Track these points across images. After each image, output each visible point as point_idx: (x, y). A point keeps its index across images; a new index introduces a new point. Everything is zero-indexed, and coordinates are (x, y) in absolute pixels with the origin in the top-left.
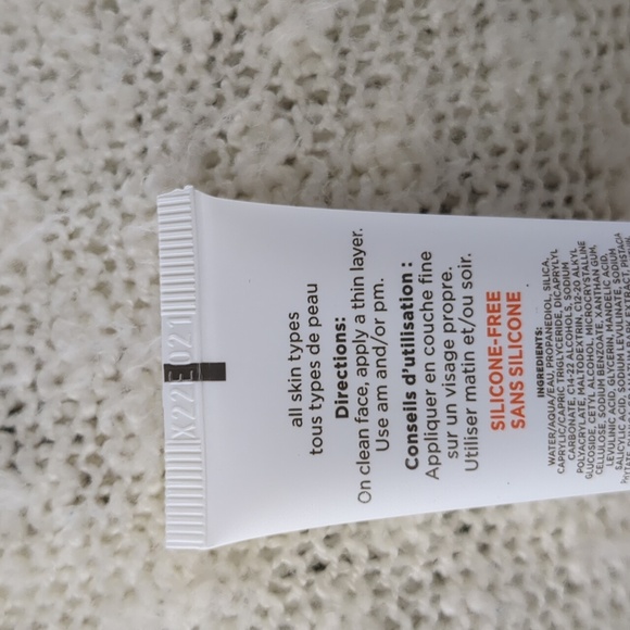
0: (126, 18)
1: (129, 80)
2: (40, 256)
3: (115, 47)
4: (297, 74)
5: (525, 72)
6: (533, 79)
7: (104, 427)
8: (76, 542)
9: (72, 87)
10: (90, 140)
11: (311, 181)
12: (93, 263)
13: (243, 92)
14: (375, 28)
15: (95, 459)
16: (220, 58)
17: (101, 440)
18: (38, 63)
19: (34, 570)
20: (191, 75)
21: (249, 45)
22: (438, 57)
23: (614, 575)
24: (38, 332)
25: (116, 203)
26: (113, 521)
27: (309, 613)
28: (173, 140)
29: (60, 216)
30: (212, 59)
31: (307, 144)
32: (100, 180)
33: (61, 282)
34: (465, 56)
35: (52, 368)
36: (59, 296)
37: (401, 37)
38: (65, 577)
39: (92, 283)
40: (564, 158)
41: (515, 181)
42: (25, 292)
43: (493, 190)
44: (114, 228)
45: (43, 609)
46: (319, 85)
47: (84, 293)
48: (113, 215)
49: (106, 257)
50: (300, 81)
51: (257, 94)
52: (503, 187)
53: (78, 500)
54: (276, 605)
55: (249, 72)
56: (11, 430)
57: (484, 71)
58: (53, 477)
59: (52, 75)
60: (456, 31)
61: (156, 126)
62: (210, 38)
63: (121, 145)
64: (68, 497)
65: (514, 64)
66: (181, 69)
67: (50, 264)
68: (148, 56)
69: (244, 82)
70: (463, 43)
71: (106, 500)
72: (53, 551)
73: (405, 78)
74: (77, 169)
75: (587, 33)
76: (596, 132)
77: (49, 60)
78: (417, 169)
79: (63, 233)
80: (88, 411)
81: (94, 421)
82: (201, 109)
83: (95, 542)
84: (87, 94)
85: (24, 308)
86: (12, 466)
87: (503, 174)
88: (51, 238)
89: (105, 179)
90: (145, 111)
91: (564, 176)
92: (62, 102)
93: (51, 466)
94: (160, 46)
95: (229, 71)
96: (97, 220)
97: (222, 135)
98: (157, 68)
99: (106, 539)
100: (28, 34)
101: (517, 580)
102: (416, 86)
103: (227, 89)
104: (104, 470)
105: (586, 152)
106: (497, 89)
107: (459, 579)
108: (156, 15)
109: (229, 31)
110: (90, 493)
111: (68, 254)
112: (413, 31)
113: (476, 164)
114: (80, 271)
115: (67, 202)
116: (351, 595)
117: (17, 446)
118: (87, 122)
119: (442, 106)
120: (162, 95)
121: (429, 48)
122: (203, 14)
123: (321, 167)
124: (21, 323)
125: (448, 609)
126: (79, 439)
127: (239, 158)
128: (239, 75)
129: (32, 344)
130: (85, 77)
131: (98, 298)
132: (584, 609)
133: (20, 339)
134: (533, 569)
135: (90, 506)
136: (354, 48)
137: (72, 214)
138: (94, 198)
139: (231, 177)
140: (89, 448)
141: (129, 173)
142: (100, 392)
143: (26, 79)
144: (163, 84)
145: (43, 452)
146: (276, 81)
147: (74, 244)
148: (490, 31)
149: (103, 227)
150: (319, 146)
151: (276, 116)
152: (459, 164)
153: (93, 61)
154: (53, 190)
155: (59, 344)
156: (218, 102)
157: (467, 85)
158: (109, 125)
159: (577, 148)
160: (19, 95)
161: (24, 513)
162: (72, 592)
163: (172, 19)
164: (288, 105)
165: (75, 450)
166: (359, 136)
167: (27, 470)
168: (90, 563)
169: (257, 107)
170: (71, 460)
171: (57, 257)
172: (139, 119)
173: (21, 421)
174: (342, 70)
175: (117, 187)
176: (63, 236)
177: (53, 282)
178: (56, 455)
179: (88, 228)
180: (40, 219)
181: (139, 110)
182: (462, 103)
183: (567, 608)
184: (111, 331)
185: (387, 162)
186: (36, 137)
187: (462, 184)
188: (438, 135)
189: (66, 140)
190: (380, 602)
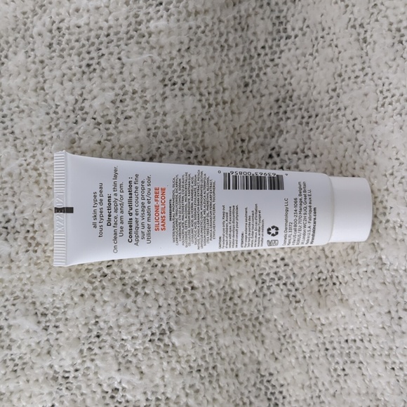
0: (47, 94)
1: (48, 114)
2: (17, 171)
3: (43, 103)
4: (102, 114)
5: (179, 115)
6: (182, 117)
7: (36, 228)
8: (26, 265)
9: (30, 116)
10: (35, 134)
11: (106, 149)
12: (34, 174)
13: (84, 120)
14: (128, 100)
15: (33, 238)
16: (77, 108)
17: (35, 232)
18: (18, 107)
19: (12, 274)
20: (68, 113)
21: (86, 104)
22: (149, 110)
23: (211, 285)
24: (16, 197)
25: (42, 154)
26: (38, 258)
27: (101, 290)
28: (61, 134)
29: (24, 159)
30: (74, 108)
31: (105, 137)
32: (37, 147)
33: (24, 180)
34: (158, 109)
35: (20, 208)
36: (23, 184)
37: (137, 103)
38: (22, 276)
39: (34, 180)
40: (194, 143)
41: (175, 151)
42: (12, 182)
43: (168, 153)
44: (41, 163)
45: (15, 286)
46: (109, 118)
47: (31, 184)
48: (41, 158)
49: (38, 172)
50: (103, 117)
51: (89, 120)
52: (171, 152)
53: (27, 251)
54: (90, 287)
55: (87, 113)
56: (7, 228)
57: (165, 114)
58: (19, 244)
59: (23, 111)
60: (156, 101)
61: (56, 130)
62: (74, 102)
63: (45, 135)
64: (24, 250)
65: (175, 112)
66: (65, 111)
67: (20, 174)
68: (54, 106)
69: (85, 116)
70: (157, 105)
71: (36, 251)
72: (19, 267)
73: (137, 117)
74: (30, 143)
75: (204, 100)
76: (206, 134)
77: (22, 106)
78: (142, 146)
79: (25, 163)
80: (31, 222)
81: (33, 226)
82: (71, 125)
83: (32, 265)
84: (34, 119)
85: (12, 188)
86: (6, 240)
87: (171, 148)
88: (21, 165)
89: (39, 147)
90: (53, 124)
91: (194, 149)
92: (26, 121)
93: (19, 240)
94: (58, 104)
95: (80, 112)
96: (36, 160)
97: (77, 133)
98: (57, 110)
99: (36, 264)
100: (16, 97)
101: (173, 284)
102: (141, 119)
103: (79, 118)
104: (36, 242)
105: (202, 141)
106: (169, 120)
107: (152, 282)
108: (56, 93)
109: (80, 99)
110: (31, 249)
111: (26, 171)
112: (141, 101)
113: (162, 145)
114: (30, 176)
115: (26, 153)
116: (115, 285)
117: (8, 233)
118: (34, 127)
119: (150, 126)
120: (58, 119)
121: (147, 106)
122: (72, 94)
123: (109, 145)
124: (10, 193)
125: (148, 292)
126: (28, 231)
127: (82, 141)
128: (83, 114)
129: (13, 200)
130: (33, 112)
131: (36, 185)
132: (198, 296)
133: (10, 198)
134: (179, 280)
135: (31, 253)
136: (121, 106)
137: (28, 158)
138: (35, 152)
139: (79, 147)
140: (31, 234)
141: (47, 144)
142: (35, 216)
143: (14, 112)
144: (59, 116)
145: (17, 235)
146: (95, 116)
147: (28, 167)
148: (167, 101)
149: (38, 162)
150: (109, 138)
151: (95, 128)
152: (156, 145)
153: (36, 107)
154: (22, 149)
155: (22, 200)
156: (76, 122)
157: (159, 119)
158: (41, 129)
159: (199, 140)
160: (12, 117)
161: (9, 255)
162: (25, 281)
163: (62, 95)
164: (99, 124)
165: (27, 235)
166: (122, 135)
167: (11, 241)
168: (31, 272)
169: (89, 125)
170: (25, 238)
171: (23, 171)
172: (50, 127)
173: (10, 225)
174: (117, 113)
175: (43, 149)
176: (25, 165)
177: (21, 180)
178: (20, 236)
179: (33, 162)
180: (17, 159)
181: (51, 124)
182: (157, 125)
183: (192, 295)
184: (39, 196)
185: (130, 144)
186: (17, 132)
187: (157, 151)
188: (148, 136)
189: (27, 133)
190: (124, 287)
